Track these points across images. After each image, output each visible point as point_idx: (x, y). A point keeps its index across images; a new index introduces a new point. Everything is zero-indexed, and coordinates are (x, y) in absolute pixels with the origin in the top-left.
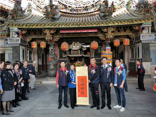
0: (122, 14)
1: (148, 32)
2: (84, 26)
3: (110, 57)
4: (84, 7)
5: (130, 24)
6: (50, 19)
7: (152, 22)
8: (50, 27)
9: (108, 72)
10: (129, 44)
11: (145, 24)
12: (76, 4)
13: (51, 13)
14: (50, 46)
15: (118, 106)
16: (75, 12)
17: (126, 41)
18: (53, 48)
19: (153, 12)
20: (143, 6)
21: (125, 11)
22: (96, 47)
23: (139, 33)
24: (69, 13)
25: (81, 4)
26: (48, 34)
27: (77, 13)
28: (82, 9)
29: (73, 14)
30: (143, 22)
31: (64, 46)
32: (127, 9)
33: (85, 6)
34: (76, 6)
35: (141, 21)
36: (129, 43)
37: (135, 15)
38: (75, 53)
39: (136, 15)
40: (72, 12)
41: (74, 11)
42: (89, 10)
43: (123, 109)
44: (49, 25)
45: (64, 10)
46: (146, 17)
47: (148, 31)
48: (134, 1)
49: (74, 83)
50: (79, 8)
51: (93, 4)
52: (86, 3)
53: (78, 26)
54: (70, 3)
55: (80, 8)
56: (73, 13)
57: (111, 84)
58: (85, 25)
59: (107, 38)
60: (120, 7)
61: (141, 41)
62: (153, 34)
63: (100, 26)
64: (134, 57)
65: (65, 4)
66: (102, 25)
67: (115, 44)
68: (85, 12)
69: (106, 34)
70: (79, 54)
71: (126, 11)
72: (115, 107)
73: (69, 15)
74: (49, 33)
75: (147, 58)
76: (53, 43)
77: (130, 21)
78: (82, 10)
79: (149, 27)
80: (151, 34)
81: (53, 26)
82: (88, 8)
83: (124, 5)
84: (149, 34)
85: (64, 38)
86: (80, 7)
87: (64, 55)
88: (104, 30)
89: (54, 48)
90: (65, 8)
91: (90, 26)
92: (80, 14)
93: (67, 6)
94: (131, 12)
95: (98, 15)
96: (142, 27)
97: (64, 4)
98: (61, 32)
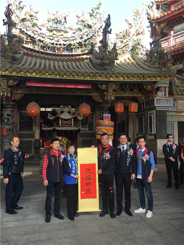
0: (125, 63)
1: (165, 95)
2: (70, 78)
3: (111, 131)
4: (65, 45)
5: (140, 81)
6: (10, 60)
7: (170, 80)
8: (9, 74)
9: (128, 157)
10: (137, 111)
11: (161, 82)
12: (52, 38)
13: (10, 48)
14: (5, 108)
15: (141, 210)
16: (50, 51)
17: (132, 106)
18: (11, 111)
19: (169, 66)
20: (157, 55)
21: (129, 59)
22: (87, 113)
23: (152, 95)
24: (38, 52)
25: (60, 38)
26: (4, 87)
27: (53, 52)
28: (61, 47)
29: (47, 54)
30: (158, 79)
31: (33, 109)
32: (132, 57)
33: (68, 43)
34: (52, 42)
35: (156, 78)
36: (137, 109)
37: (145, 67)
38: (65, 124)
39: (147, 68)
40: (44, 50)
41: (49, 49)
42: (73, 50)
43: (149, 214)
44: (7, 70)
45: (29, 45)
46: (163, 73)
47: (164, 92)
48: (141, 46)
49: (75, 176)
50: (56, 46)
51: (81, 41)
52: (68, 39)
53: (61, 76)
54: (41, 35)
55: (58, 46)
56: (46, 52)
57: (133, 176)
58: (72, 76)
59: (107, 100)
60: (121, 52)
61: (154, 108)
62: (171, 98)
63: (97, 79)
64: (144, 131)
65: (32, 35)
66: (100, 79)
67: (117, 110)
68: (66, 53)
69: (105, 93)
70: (73, 125)
71: (131, 59)
72: (136, 211)
73: (38, 55)
74: (6, 84)
75: (163, 133)
76: (12, 103)
77: (140, 76)
78: (62, 49)
79: (165, 87)
80: (169, 98)
81: (15, 73)
82: (72, 47)
83: (127, 49)
84: (166, 99)
85: (32, 94)
86: (59, 43)
87: (45, 127)
88: (102, 87)
89: (13, 111)
90: (31, 42)
91: (80, 79)
92: (58, 55)
93: (35, 39)
94: (138, 61)
95: (88, 60)
96: (156, 87)
97: (30, 36)
98: (29, 84)
